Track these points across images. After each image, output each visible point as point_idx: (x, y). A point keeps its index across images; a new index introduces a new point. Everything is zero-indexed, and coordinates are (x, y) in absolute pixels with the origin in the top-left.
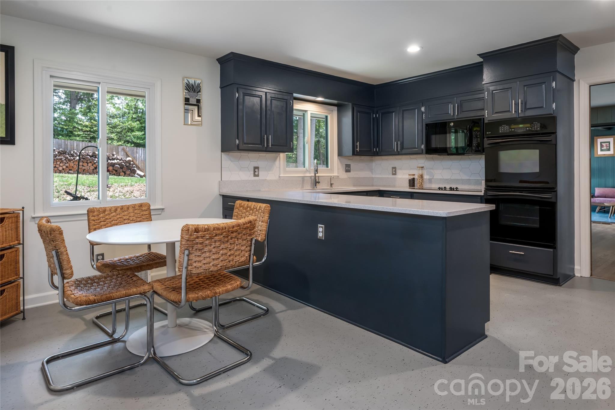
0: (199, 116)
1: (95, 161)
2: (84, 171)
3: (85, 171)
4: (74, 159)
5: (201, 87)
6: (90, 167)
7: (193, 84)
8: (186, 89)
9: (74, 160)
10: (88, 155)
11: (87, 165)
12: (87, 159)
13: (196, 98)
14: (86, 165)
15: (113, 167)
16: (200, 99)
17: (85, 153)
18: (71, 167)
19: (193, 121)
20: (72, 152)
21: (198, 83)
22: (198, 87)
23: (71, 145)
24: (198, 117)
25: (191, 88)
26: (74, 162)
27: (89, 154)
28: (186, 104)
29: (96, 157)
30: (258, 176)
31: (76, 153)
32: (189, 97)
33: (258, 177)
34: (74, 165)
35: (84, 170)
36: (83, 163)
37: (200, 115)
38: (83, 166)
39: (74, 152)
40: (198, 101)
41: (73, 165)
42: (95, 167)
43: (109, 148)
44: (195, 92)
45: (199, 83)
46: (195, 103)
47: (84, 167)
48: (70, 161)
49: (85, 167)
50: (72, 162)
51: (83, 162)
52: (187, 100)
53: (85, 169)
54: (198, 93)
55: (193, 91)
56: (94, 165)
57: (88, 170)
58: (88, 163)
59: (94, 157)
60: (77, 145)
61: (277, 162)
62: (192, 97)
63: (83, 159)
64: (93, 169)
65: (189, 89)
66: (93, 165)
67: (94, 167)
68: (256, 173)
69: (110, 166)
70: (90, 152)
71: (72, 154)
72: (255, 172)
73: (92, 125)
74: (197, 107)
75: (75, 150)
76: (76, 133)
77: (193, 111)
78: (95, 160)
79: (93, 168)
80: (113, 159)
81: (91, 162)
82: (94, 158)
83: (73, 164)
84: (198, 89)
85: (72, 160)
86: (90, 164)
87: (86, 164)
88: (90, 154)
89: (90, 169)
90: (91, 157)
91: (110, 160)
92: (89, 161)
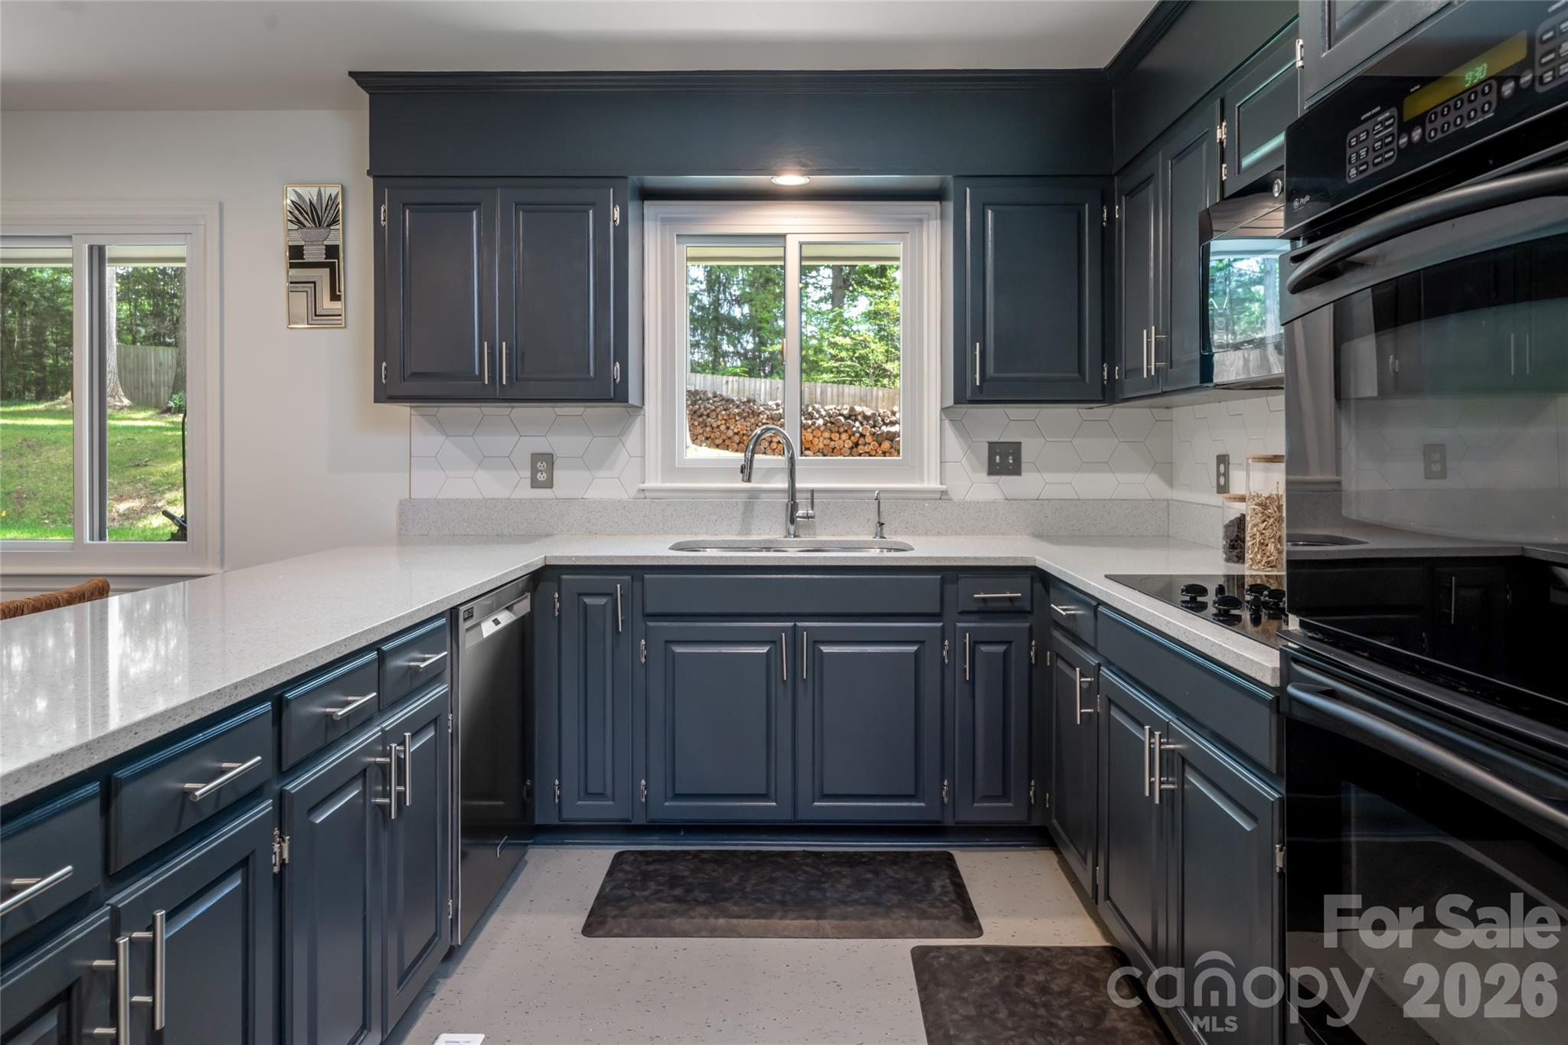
0: (335, 297)
1: (854, 429)
2: (833, 452)
3: (835, 451)
4: (814, 424)
5: (340, 206)
6: (844, 441)
7: (315, 201)
8: (291, 221)
9: (813, 427)
10: (841, 415)
11: (840, 438)
12: (839, 424)
13: (325, 243)
14: (837, 438)
15: (892, 441)
16: (338, 246)
17: (834, 411)
18: (808, 442)
19: (316, 315)
20: (810, 409)
21: (330, 195)
22: (329, 208)
23: (811, 394)
24: (331, 300)
25: (307, 214)
26: (813, 430)
27: (841, 412)
28: (292, 266)
29: (856, 420)
30: (549, 484)
31: (818, 412)
32: (303, 243)
33: (549, 490)
34: (814, 437)
35: (833, 449)
36: (832, 432)
37: (338, 293)
38: (831, 439)
39: (814, 408)
40: (332, 251)
41: (811, 438)
42: (855, 441)
43: (886, 395)
44: (320, 226)
45: (333, 197)
46: (322, 258)
47: (833, 443)
48: (806, 429)
49: (835, 441)
50: (809, 430)
51: (831, 430)
52: (296, 252)
53: (835, 448)
54: (329, 225)
55: (315, 224)
56: (853, 438)
57: (841, 449)
58: (840, 434)
59: (852, 420)
60: (822, 393)
61: (632, 439)
62: (312, 243)
63: (832, 423)
64: (852, 448)
65: (301, 219)
66: (850, 439)
67: (853, 442)
68: (542, 477)
69: (886, 439)
70: (845, 407)
71: (809, 413)
72: (534, 471)
73: (855, 344)
74: (328, 270)
75: (819, 403)
76: (825, 365)
77: (314, 283)
78: (854, 426)
79: (851, 444)
80: (893, 423)
81: (846, 431)
82: (851, 422)
83: (811, 435)
84: (330, 216)
85: (810, 427)
86: (844, 436)
87: (837, 435)
88: (845, 412)
89: (844, 446)
90: (846, 418)
91: (886, 424)
92: (842, 430)
